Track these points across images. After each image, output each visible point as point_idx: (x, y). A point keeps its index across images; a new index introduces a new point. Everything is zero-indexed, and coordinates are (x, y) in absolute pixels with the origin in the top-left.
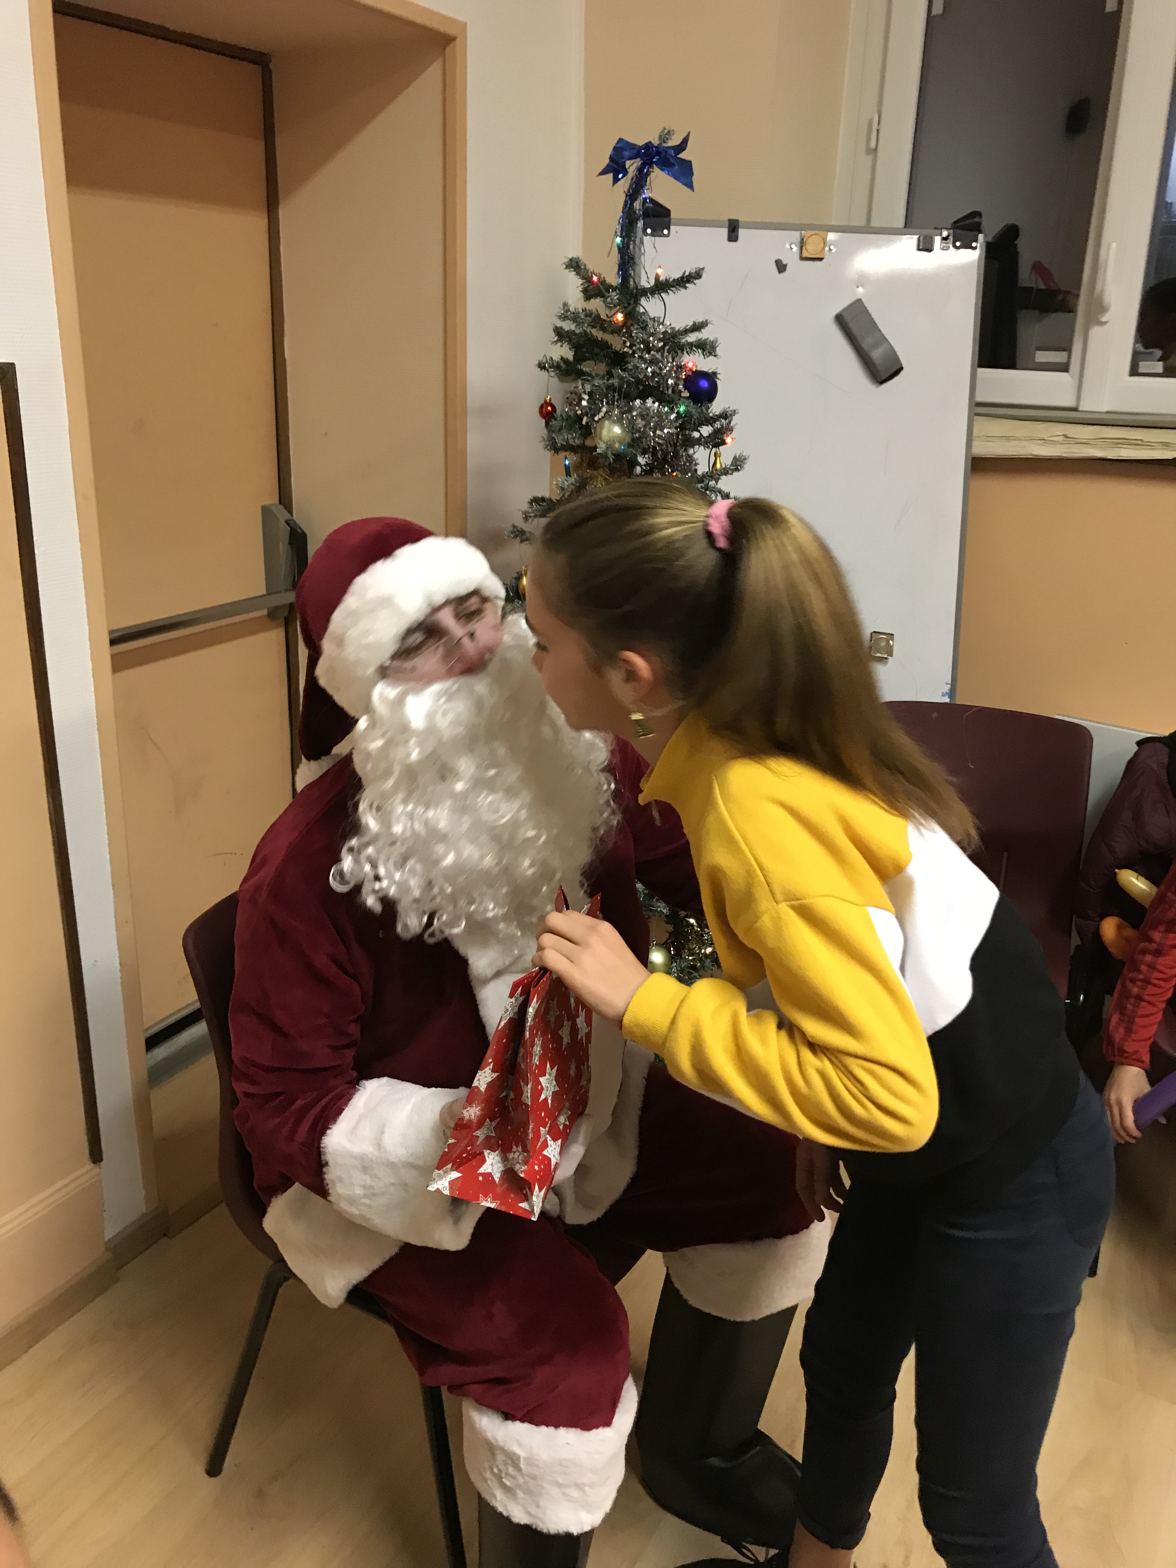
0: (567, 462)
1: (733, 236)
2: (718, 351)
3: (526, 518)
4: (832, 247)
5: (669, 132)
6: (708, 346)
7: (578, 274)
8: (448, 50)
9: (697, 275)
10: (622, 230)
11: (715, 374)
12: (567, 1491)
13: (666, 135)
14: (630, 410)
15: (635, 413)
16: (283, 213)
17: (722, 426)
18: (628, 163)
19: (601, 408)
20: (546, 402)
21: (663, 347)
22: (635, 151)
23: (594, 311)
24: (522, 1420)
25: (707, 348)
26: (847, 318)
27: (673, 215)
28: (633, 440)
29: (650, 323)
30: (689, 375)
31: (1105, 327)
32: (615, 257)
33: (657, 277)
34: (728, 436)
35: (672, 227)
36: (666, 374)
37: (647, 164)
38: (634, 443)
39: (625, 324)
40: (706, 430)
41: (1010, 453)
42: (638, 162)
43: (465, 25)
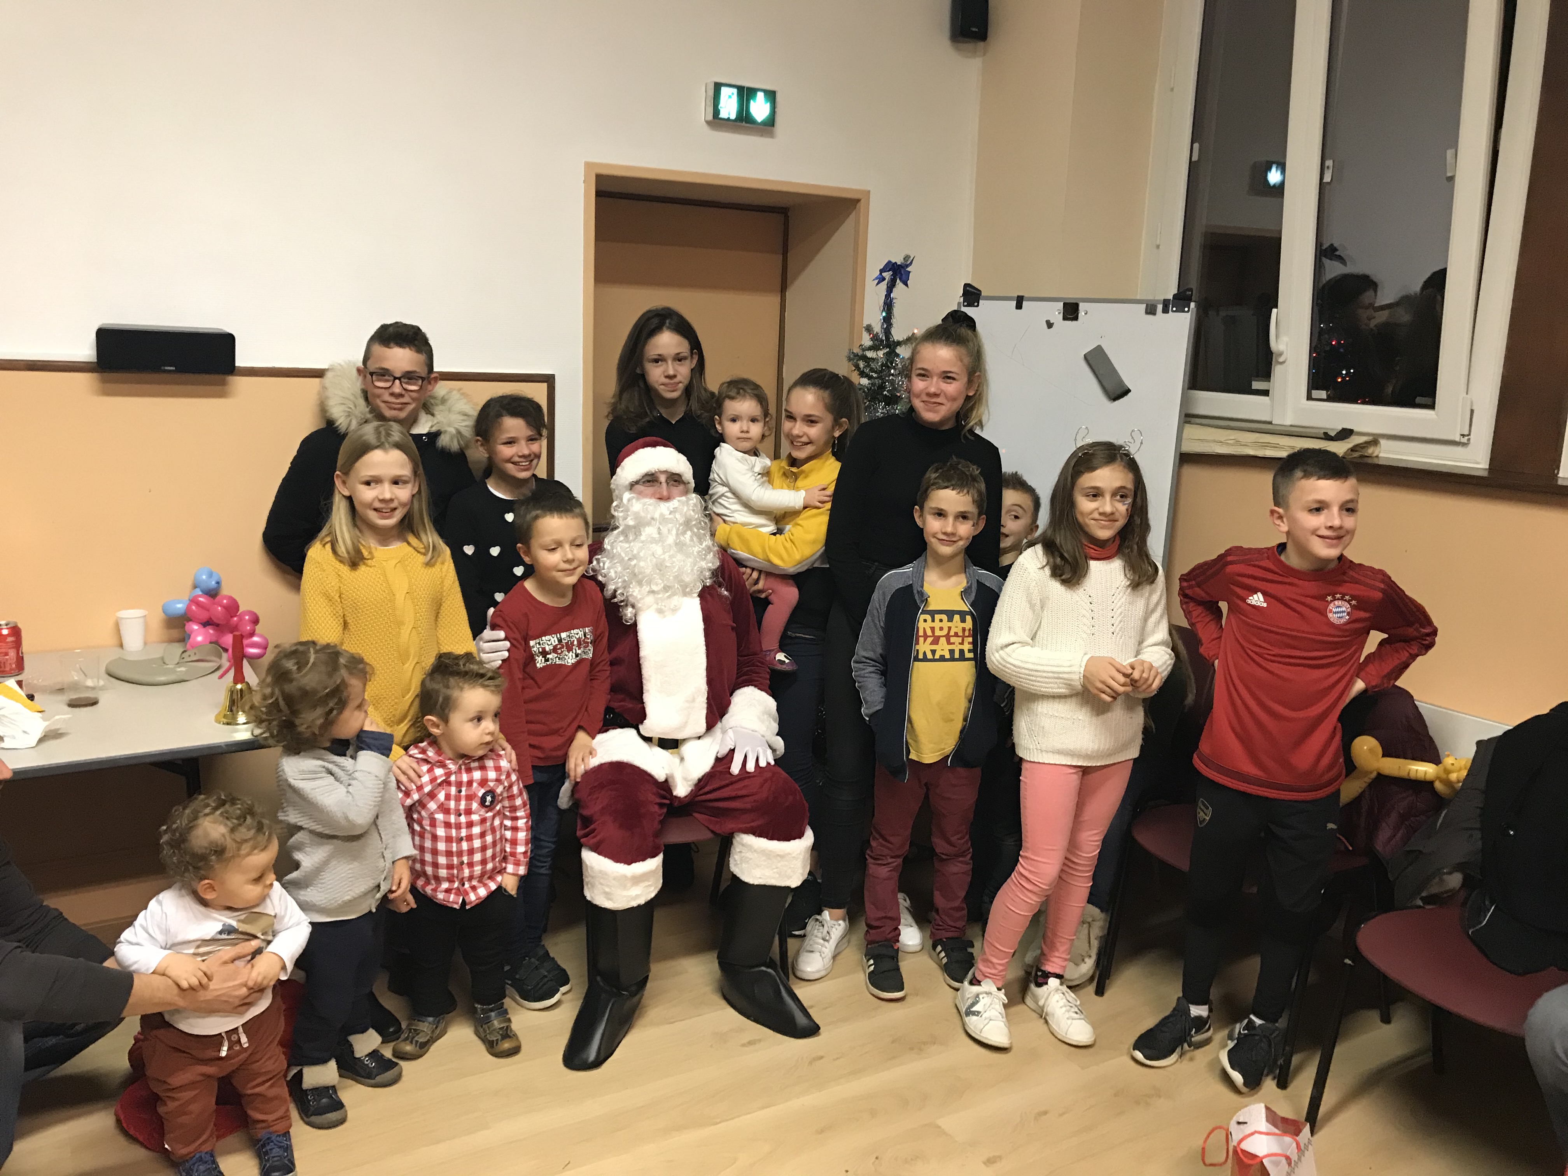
1: (1019, 306)
5: (907, 257)
8: (858, 206)
10: (885, 309)
13: (903, 258)
16: (788, 294)
18: (885, 274)
22: (891, 267)
26: (1089, 358)
27: (983, 294)
31: (1285, 365)
32: (883, 324)
35: (981, 301)
37: (895, 275)
42: (891, 273)
43: (869, 192)
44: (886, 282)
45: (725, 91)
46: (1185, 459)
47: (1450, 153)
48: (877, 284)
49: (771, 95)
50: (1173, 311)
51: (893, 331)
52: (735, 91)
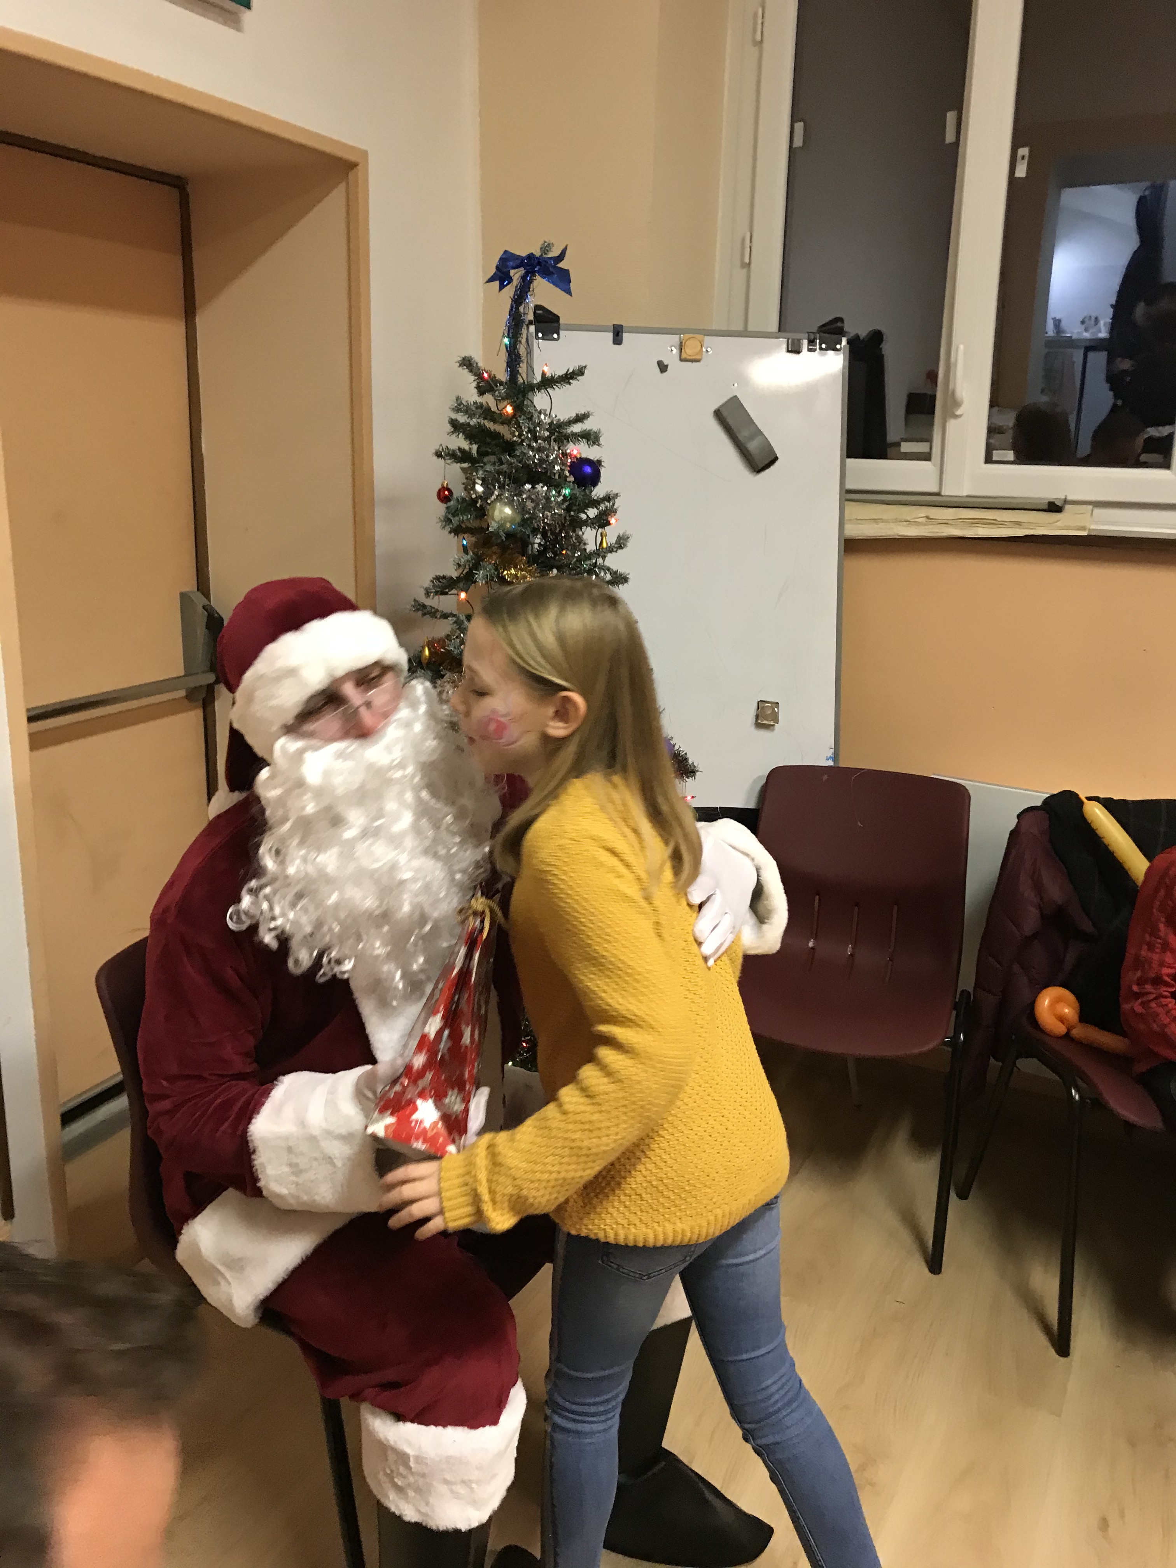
0: (465, 542)
1: (617, 339)
2: (602, 440)
3: (427, 594)
4: (709, 349)
5: (549, 244)
6: (592, 437)
7: (471, 371)
8: (351, 175)
9: (580, 372)
10: (509, 330)
11: (599, 462)
12: (454, 1487)
13: (546, 248)
14: (520, 494)
15: (524, 496)
16: (200, 321)
17: (606, 507)
18: (512, 272)
19: (493, 492)
20: (443, 487)
21: (549, 437)
22: (518, 262)
23: (484, 404)
24: (413, 1421)
25: (592, 438)
26: (725, 413)
27: (561, 321)
28: (523, 520)
29: (536, 415)
30: (574, 462)
31: (960, 420)
32: (504, 356)
33: (544, 374)
34: (612, 517)
35: (561, 332)
36: (552, 461)
37: (530, 273)
38: (524, 522)
39: (514, 416)
40: (592, 512)
41: (880, 535)
42: (522, 271)
43: (365, 152)
48: (501, 289)
50: (821, 349)
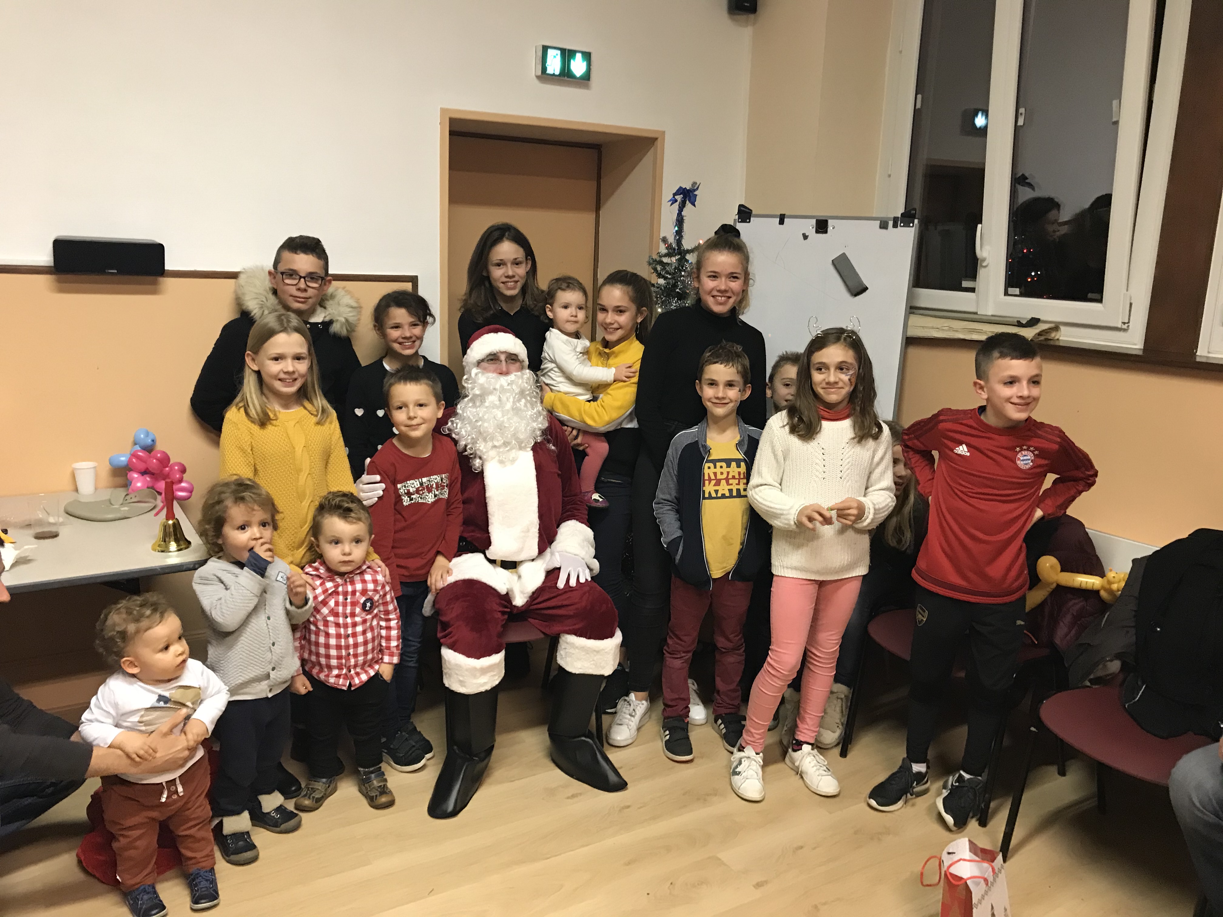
1: (782, 222)
8: (655, 143)
10: (677, 224)
13: (692, 184)
16: (601, 213)
22: (682, 192)
26: (836, 263)
27: (754, 213)
31: (987, 268)
32: (676, 236)
35: (752, 219)
37: (685, 198)
42: (682, 196)
43: (664, 132)
44: (678, 203)
45: (551, 53)
46: (910, 342)
47: (1115, 103)
48: (671, 205)
49: (587, 56)
50: (901, 226)
51: (683, 242)
52: (559, 52)
